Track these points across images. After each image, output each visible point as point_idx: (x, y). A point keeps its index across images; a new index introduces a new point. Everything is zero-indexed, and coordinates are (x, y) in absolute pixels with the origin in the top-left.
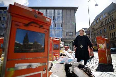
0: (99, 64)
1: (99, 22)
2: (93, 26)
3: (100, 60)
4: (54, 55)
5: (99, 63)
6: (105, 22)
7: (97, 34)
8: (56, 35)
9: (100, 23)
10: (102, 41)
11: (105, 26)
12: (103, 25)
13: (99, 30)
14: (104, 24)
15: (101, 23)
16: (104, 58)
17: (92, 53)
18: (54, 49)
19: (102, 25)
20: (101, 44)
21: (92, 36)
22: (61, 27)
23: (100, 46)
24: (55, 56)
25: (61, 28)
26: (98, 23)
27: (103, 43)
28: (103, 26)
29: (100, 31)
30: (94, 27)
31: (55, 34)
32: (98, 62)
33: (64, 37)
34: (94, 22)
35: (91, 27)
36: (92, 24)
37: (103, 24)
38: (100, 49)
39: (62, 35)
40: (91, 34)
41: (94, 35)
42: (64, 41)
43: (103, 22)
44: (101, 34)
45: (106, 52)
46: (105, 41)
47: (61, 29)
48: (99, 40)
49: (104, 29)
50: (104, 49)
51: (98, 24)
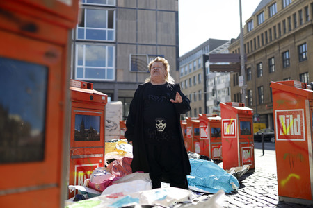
0: (276, 202)
1: (282, 15)
2: (255, 32)
3: (283, 182)
4: (79, 169)
5: (277, 198)
6: (303, 17)
7: (270, 66)
8: (84, 67)
9: (285, 18)
10: (295, 102)
11: (304, 34)
12: (295, 27)
13: (276, 49)
14: (301, 24)
15: (289, 18)
16: (297, 177)
17: (246, 155)
18: (77, 139)
19: (290, 30)
20: (290, 113)
21: (247, 78)
22: (110, 26)
23: (283, 124)
24: (81, 174)
25: (110, 33)
26: (275, 19)
27: (298, 112)
28: (294, 35)
29: (284, 53)
30: (259, 34)
31: (80, 63)
32: (274, 193)
33: (120, 79)
34: (257, 14)
35: (247, 38)
36: (249, 22)
37: (295, 23)
38: (286, 137)
39: (113, 68)
40: (246, 66)
41: (258, 71)
42: (120, 98)
43: (295, 15)
44: (284, 67)
45: (310, 150)
46: (307, 102)
47: (110, 37)
48: (283, 95)
49: (299, 46)
50: (301, 137)
51: (276, 23)
